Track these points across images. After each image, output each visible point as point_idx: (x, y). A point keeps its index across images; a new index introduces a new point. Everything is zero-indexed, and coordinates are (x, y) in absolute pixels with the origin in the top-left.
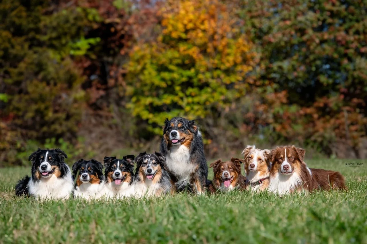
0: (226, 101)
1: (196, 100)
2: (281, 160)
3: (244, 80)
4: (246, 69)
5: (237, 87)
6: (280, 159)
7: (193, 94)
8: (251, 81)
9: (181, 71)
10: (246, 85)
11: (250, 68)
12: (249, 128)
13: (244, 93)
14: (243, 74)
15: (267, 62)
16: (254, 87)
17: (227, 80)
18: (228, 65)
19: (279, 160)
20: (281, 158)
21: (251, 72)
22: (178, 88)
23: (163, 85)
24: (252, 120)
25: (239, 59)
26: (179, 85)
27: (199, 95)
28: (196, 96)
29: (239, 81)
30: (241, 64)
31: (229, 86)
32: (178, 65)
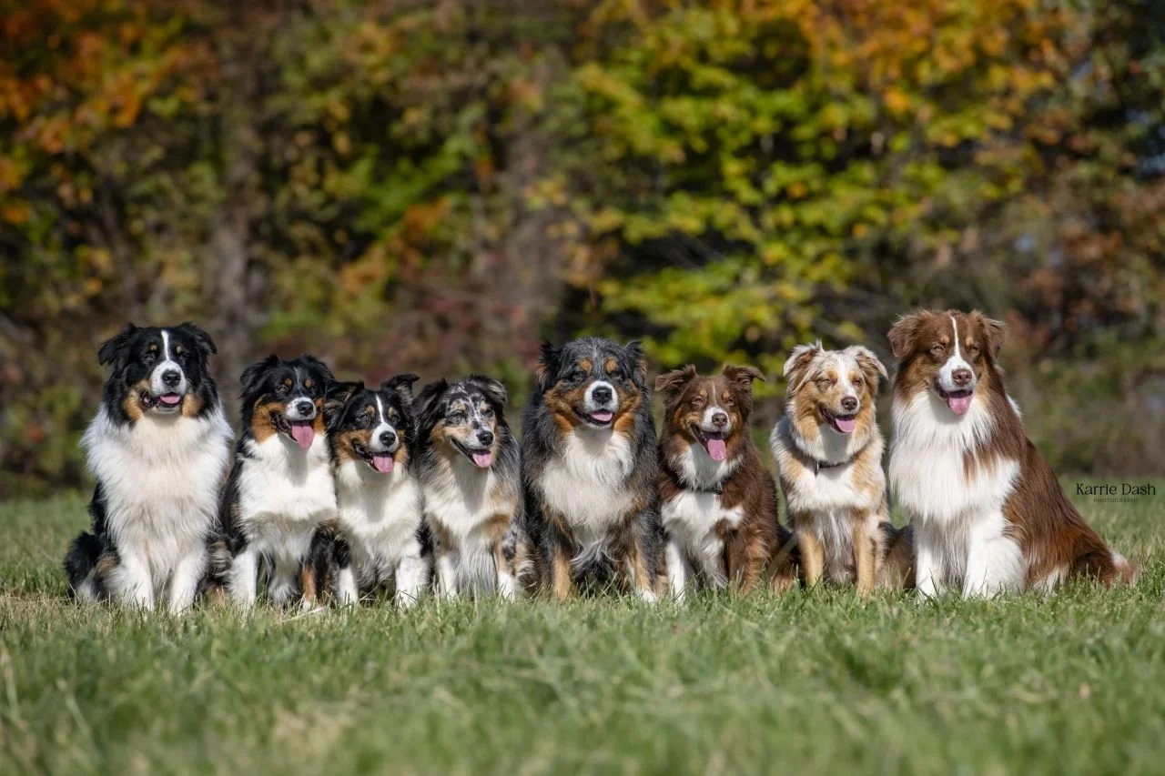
0: (940, 220)
1: (811, 214)
2: (937, 353)
3: (1017, 131)
4: (1025, 81)
5: (984, 158)
6: (935, 348)
7: (797, 191)
8: (1051, 136)
9: (749, 93)
10: (1024, 151)
11: (1046, 80)
12: (1040, 335)
13: (1015, 186)
14: (1014, 105)
15: (1120, 52)
16: (1062, 160)
17: (942, 131)
18: (947, 64)
19: (933, 352)
20: (944, 344)
21: (1045, 94)
22: (732, 168)
23: (671, 151)
24: (1055, 300)
25: (997, 42)
26: (740, 154)
27: (825, 194)
28: (810, 197)
29: (997, 132)
30: (1003, 62)
31: (956, 158)
32: (737, 66)
